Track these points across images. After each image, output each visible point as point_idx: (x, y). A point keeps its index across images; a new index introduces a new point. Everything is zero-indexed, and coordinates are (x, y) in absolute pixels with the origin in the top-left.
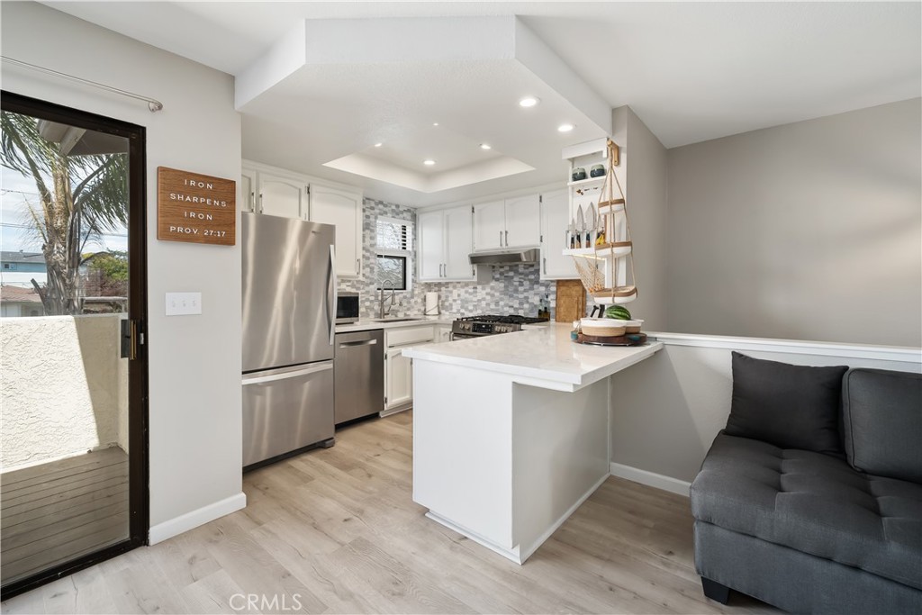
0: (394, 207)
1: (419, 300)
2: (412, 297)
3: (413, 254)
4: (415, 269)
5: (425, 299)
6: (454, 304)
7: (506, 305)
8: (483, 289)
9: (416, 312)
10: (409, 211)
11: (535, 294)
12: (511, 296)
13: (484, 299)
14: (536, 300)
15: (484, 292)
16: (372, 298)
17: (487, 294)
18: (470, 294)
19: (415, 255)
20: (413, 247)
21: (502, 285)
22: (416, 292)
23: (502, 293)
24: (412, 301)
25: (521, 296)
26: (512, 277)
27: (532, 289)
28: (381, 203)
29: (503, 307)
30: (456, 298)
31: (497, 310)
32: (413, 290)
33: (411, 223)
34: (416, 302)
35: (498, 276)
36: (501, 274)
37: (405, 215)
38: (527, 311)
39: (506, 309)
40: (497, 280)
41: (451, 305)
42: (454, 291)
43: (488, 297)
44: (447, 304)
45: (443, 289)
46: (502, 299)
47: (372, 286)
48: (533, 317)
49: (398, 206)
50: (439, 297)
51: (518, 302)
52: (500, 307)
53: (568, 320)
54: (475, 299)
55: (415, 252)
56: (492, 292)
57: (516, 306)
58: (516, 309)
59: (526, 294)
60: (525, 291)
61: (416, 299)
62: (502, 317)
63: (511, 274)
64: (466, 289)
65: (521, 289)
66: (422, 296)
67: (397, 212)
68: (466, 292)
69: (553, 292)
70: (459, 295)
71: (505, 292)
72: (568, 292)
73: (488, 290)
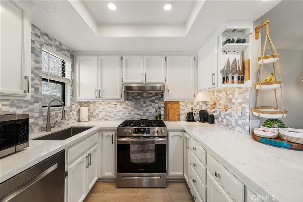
0: (58, 44)
1: (75, 113)
2: (71, 111)
3: (71, 81)
4: (73, 92)
5: (79, 112)
6: (99, 113)
7: (135, 114)
8: (121, 105)
9: (73, 121)
10: (69, 51)
11: (153, 108)
12: (138, 109)
13: (121, 111)
14: (153, 110)
15: (122, 107)
16: (37, 115)
17: (124, 108)
18: (112, 108)
19: (73, 83)
20: (71, 77)
21: (133, 103)
22: (73, 108)
23: (133, 107)
24: (71, 113)
25: (145, 109)
26: (139, 99)
27: (151, 105)
28: (47, 35)
29: (134, 115)
30: (102, 110)
31: (130, 116)
32: (71, 106)
33: (70, 60)
34: (73, 114)
35: (130, 98)
36: (133, 97)
37: (66, 52)
38: (148, 116)
39: (136, 116)
40: (130, 100)
41: (97, 114)
42: (100, 106)
43: (124, 110)
44: (94, 114)
45: (91, 105)
46: (132, 111)
47: (36, 105)
48: (151, 119)
49: (61, 44)
50: (89, 110)
51: (143, 111)
52: (132, 115)
53: (173, 120)
54: (116, 111)
55: (73, 81)
56: (127, 107)
57: (142, 114)
58: (141, 116)
59: (147, 108)
60: (147, 106)
61: (73, 112)
62: (133, 120)
63: (139, 97)
64: (109, 105)
65: (145, 105)
66: (77, 110)
67: (60, 48)
68: (109, 107)
69: (162, 107)
70: (103, 109)
71: (135, 107)
72: (172, 106)
73: (124, 106)
